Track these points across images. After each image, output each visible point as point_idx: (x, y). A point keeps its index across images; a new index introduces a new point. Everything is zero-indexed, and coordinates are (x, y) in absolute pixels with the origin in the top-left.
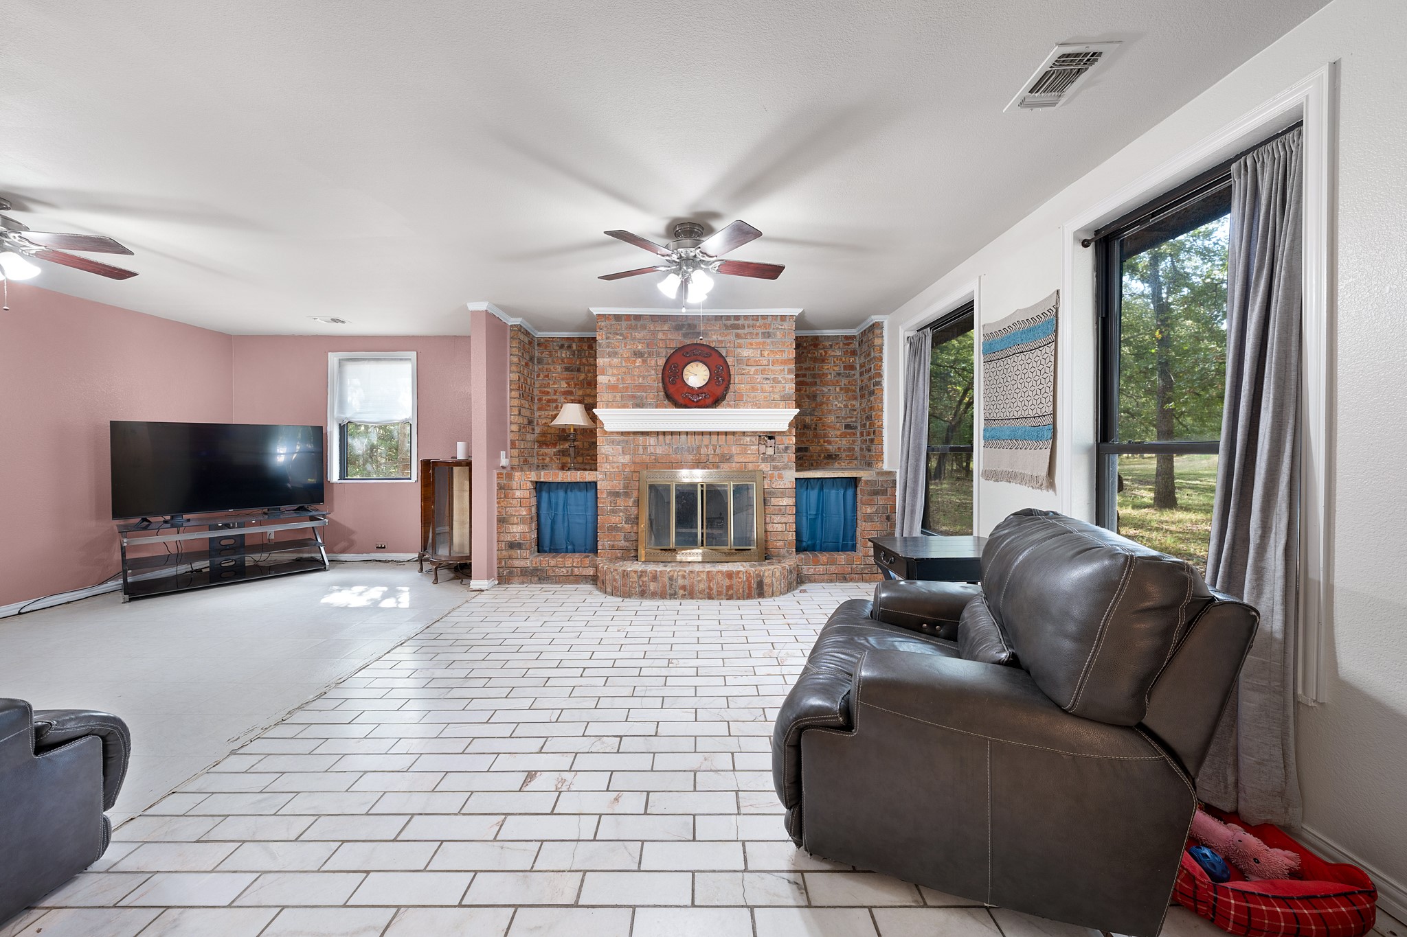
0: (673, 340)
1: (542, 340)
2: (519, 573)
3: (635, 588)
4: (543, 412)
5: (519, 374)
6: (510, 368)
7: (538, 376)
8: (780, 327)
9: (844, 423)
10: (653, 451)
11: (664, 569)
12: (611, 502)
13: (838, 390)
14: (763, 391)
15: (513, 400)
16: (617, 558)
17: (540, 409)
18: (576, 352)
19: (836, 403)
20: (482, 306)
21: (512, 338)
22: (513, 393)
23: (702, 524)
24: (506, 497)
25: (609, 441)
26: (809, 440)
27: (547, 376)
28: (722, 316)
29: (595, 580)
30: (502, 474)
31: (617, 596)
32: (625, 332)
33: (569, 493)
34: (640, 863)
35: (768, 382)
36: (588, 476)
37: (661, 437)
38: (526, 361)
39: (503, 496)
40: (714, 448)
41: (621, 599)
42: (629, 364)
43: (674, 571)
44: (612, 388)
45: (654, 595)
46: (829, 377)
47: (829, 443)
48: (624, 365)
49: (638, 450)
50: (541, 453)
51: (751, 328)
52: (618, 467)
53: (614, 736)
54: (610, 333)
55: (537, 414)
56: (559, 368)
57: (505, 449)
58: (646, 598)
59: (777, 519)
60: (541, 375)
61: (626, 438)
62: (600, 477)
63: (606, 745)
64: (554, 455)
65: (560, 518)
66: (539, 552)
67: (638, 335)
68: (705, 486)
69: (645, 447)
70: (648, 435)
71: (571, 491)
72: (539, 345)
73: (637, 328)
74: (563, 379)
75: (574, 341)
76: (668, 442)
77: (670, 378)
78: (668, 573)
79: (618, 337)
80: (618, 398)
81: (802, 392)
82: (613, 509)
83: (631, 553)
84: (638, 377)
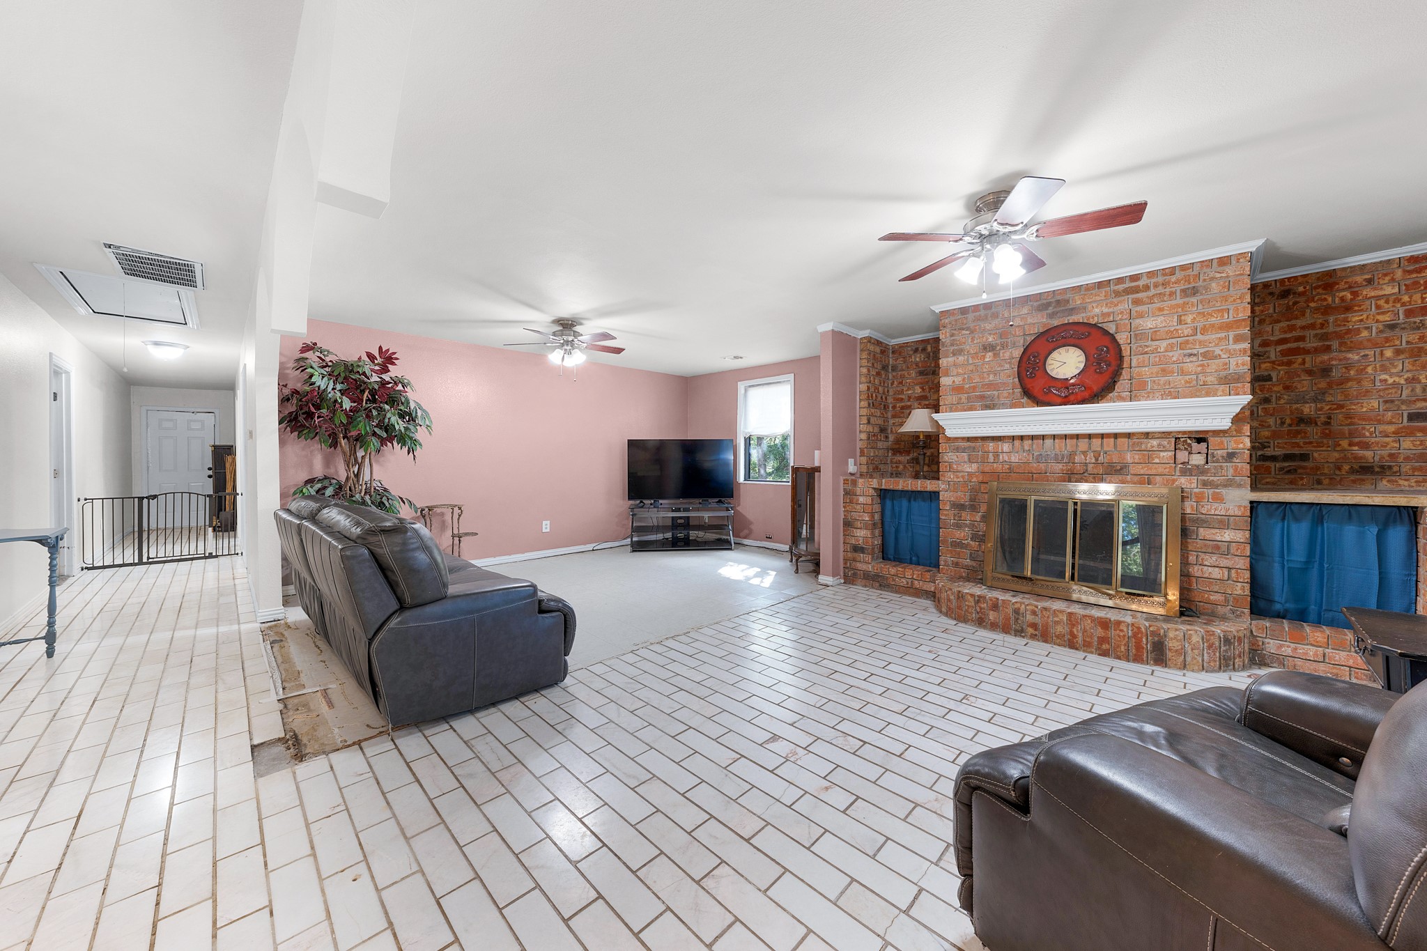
0: (1034, 324)
1: (896, 347)
2: (862, 575)
3: (971, 613)
4: (897, 420)
5: (869, 385)
6: (860, 378)
7: (892, 384)
8: (1218, 275)
9: (1406, 410)
10: (1006, 458)
11: (1010, 599)
12: (955, 515)
13: (1389, 353)
14: (1183, 372)
15: (862, 409)
16: (961, 577)
17: (894, 416)
18: (931, 354)
19: (1384, 377)
20: (828, 327)
21: (861, 350)
22: (862, 403)
23: (1074, 553)
24: (851, 502)
25: (952, 448)
26: (1311, 443)
27: (901, 383)
28: (1110, 280)
29: (932, 596)
30: (848, 480)
31: (952, 618)
32: (972, 325)
33: (912, 502)
34: (813, 844)
35: (1194, 359)
36: (930, 485)
37: (1017, 443)
38: (877, 370)
39: (848, 501)
40: (1097, 455)
41: (955, 622)
42: (977, 361)
43: (1021, 603)
44: (958, 389)
45: (994, 627)
46: (1365, 334)
47: (1365, 446)
48: (971, 362)
49: (988, 457)
50: (895, 460)
51: (1160, 287)
52: (963, 477)
53: (859, 740)
54: (955, 329)
55: (891, 421)
56: (913, 373)
57: (854, 456)
58: (985, 628)
59: (1210, 560)
60: (896, 383)
61: (973, 444)
62: (942, 487)
63: (847, 743)
64: (908, 463)
65: (903, 527)
66: (883, 559)
67: (988, 326)
68: (1079, 504)
69: (996, 455)
70: (1001, 440)
71: (915, 500)
72: (893, 352)
73: (987, 318)
74: (917, 384)
75: (929, 343)
76: (1026, 448)
77: (1028, 371)
78: (1013, 604)
79: (964, 332)
80: (964, 400)
81: (1296, 366)
82: (957, 523)
83: (978, 575)
84: (988, 374)
